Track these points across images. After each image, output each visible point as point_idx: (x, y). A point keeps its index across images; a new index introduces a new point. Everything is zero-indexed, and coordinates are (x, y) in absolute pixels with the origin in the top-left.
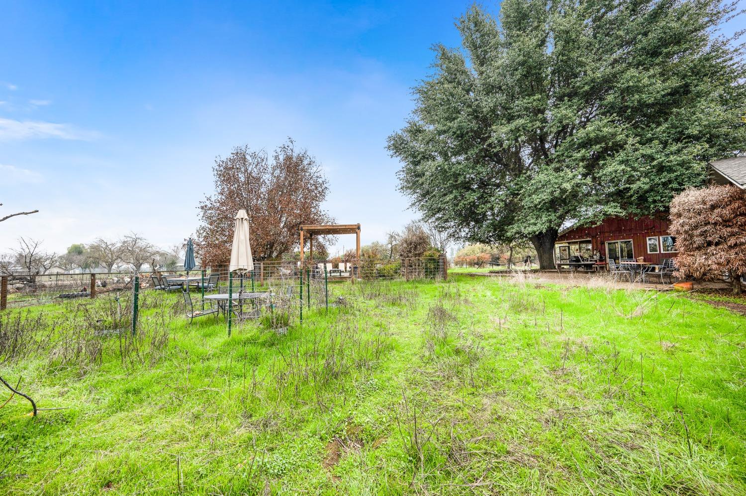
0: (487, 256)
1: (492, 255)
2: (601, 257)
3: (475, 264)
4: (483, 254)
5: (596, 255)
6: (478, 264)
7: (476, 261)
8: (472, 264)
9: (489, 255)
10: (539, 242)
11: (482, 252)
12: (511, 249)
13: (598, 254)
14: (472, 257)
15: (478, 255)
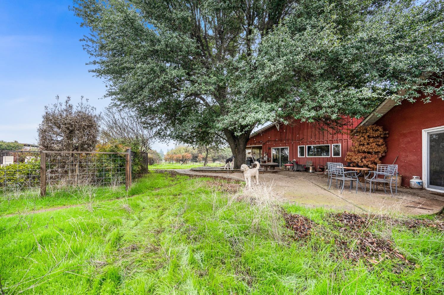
0: (189, 155)
1: (193, 154)
2: (268, 159)
3: (180, 160)
4: (186, 153)
5: (265, 157)
6: (182, 161)
7: (181, 158)
8: (178, 161)
9: (191, 154)
10: (234, 144)
11: (186, 152)
12: (207, 150)
13: (267, 156)
14: (178, 155)
15: (183, 154)
